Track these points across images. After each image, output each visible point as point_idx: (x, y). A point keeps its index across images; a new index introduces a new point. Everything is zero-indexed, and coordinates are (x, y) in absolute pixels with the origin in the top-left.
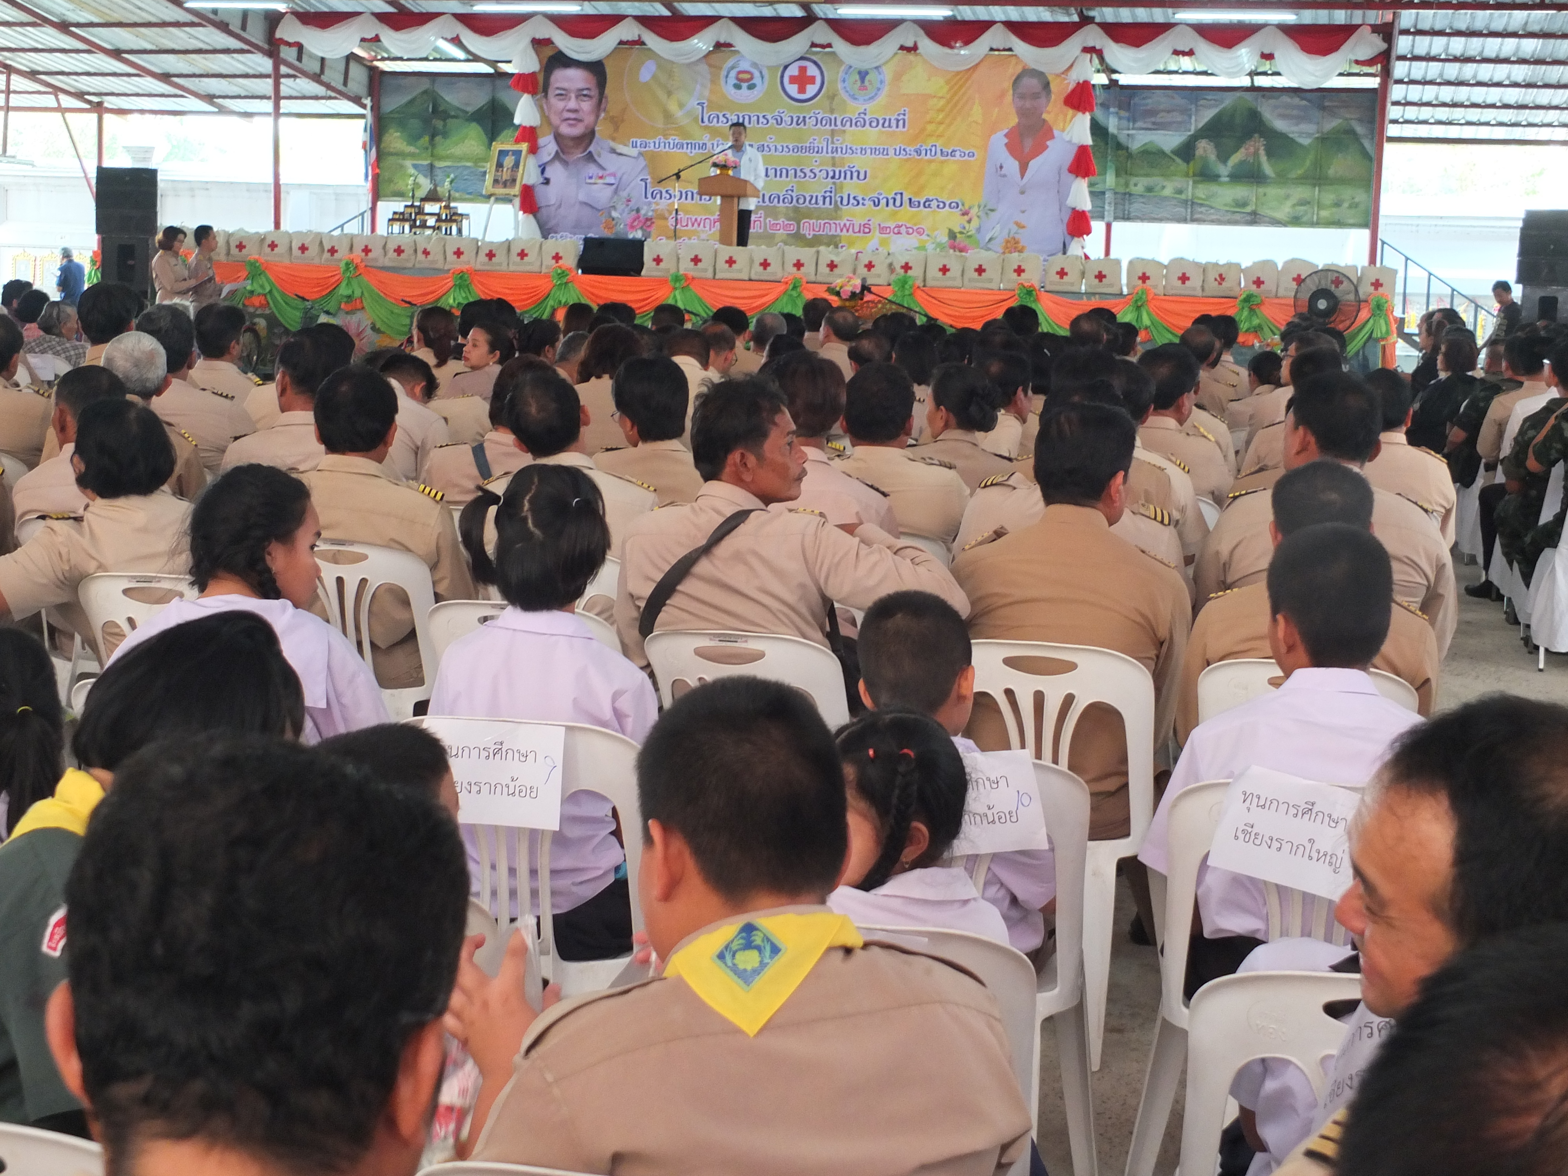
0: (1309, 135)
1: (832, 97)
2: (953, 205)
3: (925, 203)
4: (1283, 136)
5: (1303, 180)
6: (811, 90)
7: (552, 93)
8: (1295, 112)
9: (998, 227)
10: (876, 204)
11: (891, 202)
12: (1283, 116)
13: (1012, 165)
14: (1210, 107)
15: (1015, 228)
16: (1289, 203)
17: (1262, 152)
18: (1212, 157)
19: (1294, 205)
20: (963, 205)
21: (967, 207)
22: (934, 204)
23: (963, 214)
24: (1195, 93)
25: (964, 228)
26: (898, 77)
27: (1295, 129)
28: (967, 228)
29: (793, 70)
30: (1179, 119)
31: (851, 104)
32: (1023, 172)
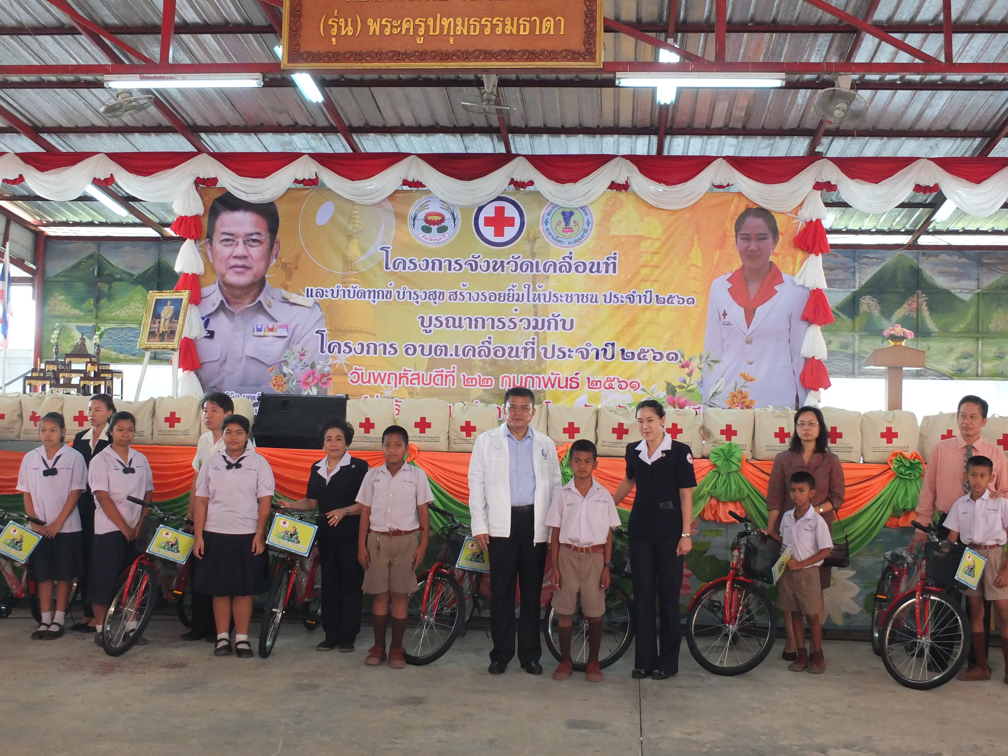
0: (970, 291)
1: (533, 240)
2: (671, 356)
3: (639, 355)
4: (947, 292)
5: (965, 334)
6: (510, 232)
7: (217, 237)
8: (955, 269)
9: (722, 380)
10: (585, 355)
11: (601, 353)
12: (943, 273)
13: (737, 312)
14: (874, 264)
15: (742, 381)
16: (953, 356)
17: (924, 308)
18: (876, 312)
19: (958, 359)
20: (683, 356)
21: (687, 358)
22: (650, 355)
23: (683, 367)
24: (857, 251)
25: (685, 382)
26: (607, 216)
27: (954, 285)
28: (688, 382)
29: (489, 212)
30: (842, 277)
31: (554, 247)
32: (749, 320)
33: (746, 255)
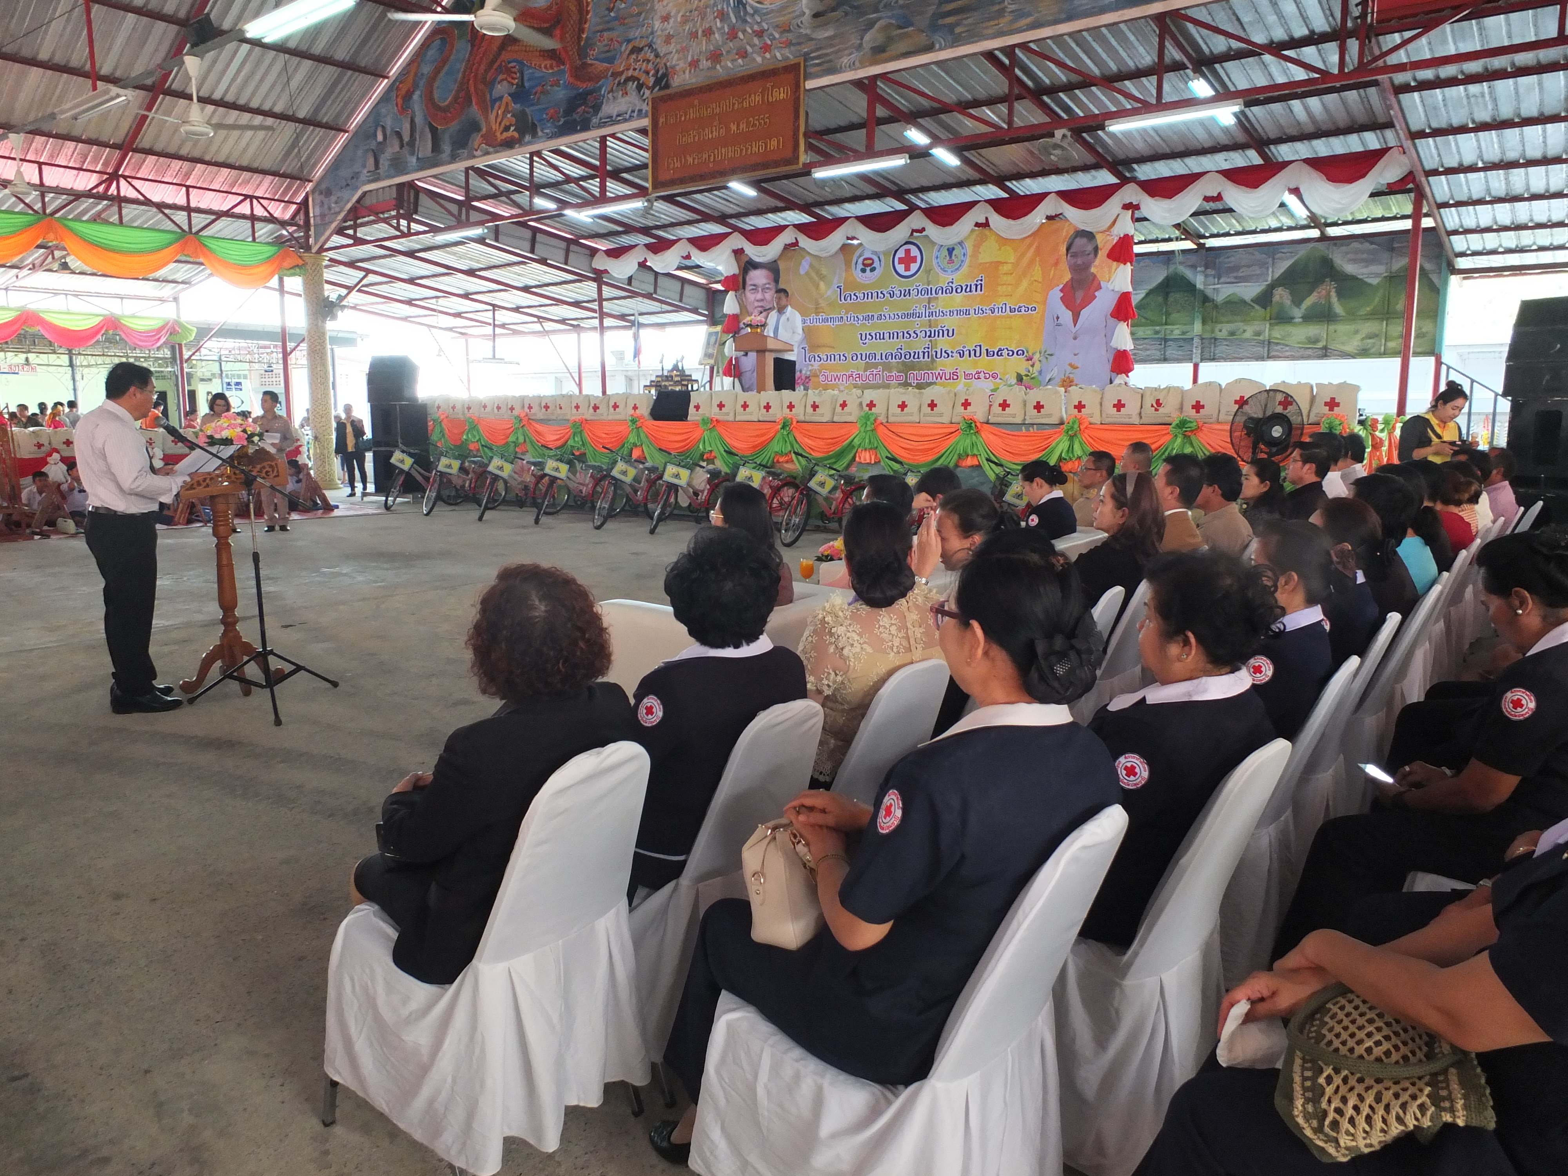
0: (1377, 275)
1: (928, 272)
2: (1020, 352)
3: (998, 353)
4: (1354, 278)
5: (1372, 316)
6: (914, 267)
7: (748, 288)
8: (1365, 256)
9: (1056, 369)
10: (961, 355)
11: (972, 353)
12: (1355, 261)
13: (1066, 315)
14: (1287, 259)
15: (1069, 369)
16: (1359, 337)
17: (1333, 294)
18: (1288, 302)
19: (1363, 339)
20: (1028, 352)
21: (1031, 354)
22: (1005, 352)
23: (1028, 360)
24: (1271, 248)
25: (1029, 371)
26: (977, 247)
27: (1365, 270)
28: (1031, 372)
29: (901, 254)
30: (1258, 272)
31: (942, 275)
32: (1075, 322)
33: (1074, 269)
